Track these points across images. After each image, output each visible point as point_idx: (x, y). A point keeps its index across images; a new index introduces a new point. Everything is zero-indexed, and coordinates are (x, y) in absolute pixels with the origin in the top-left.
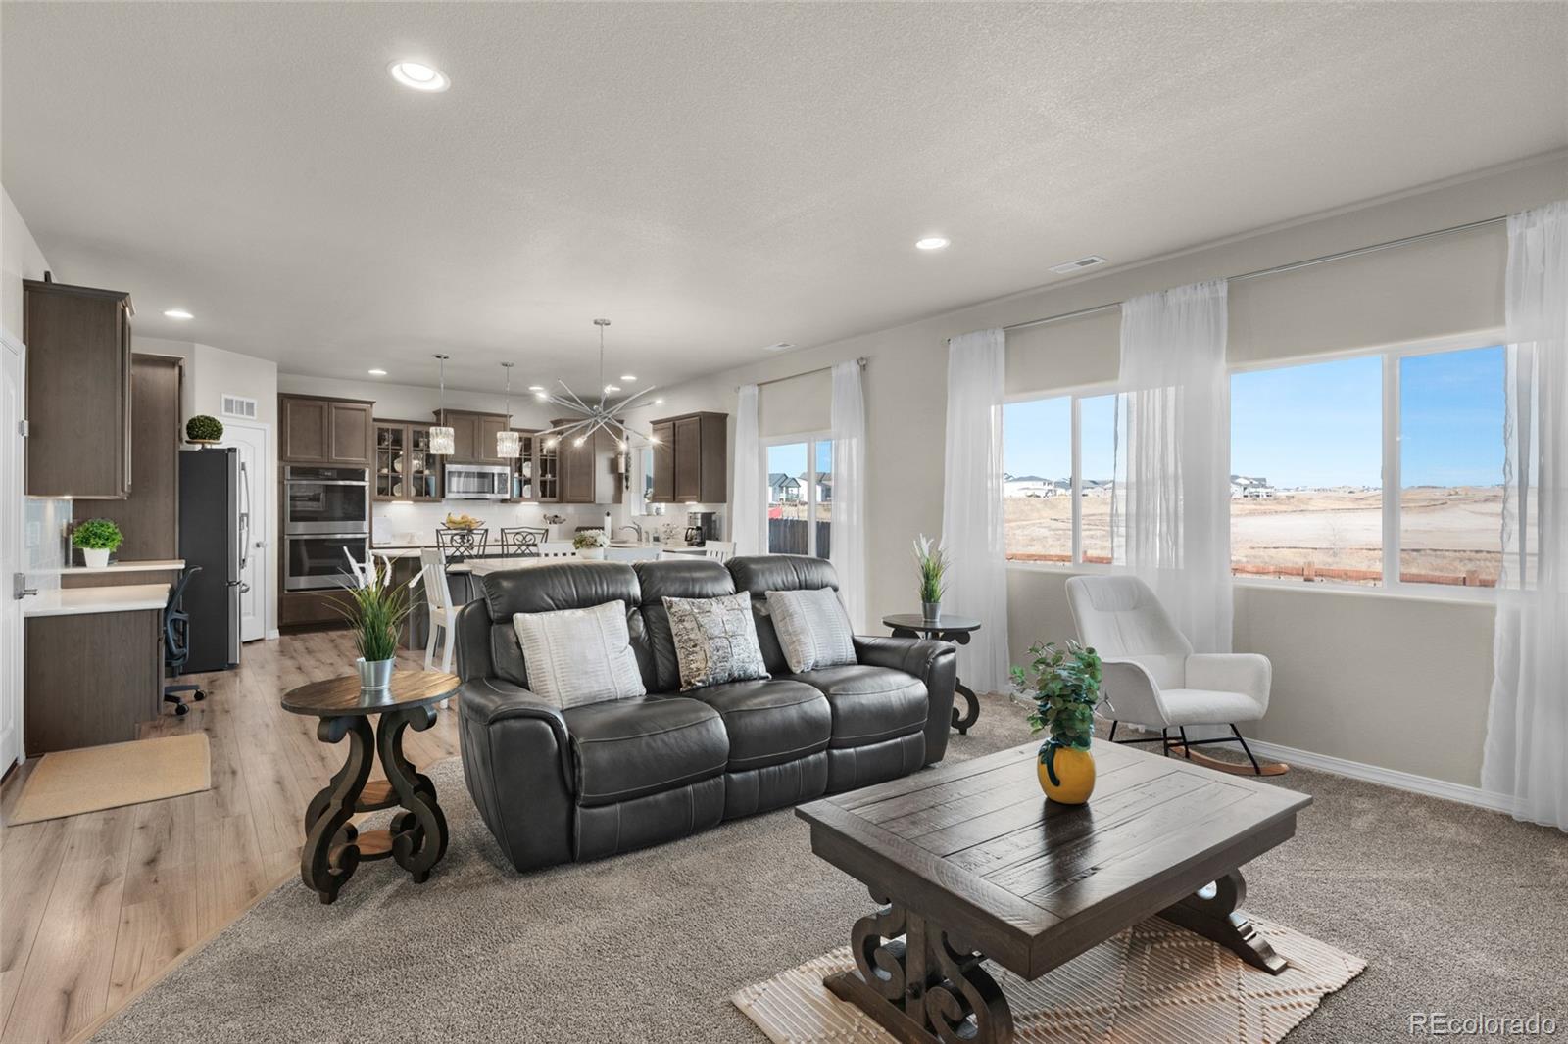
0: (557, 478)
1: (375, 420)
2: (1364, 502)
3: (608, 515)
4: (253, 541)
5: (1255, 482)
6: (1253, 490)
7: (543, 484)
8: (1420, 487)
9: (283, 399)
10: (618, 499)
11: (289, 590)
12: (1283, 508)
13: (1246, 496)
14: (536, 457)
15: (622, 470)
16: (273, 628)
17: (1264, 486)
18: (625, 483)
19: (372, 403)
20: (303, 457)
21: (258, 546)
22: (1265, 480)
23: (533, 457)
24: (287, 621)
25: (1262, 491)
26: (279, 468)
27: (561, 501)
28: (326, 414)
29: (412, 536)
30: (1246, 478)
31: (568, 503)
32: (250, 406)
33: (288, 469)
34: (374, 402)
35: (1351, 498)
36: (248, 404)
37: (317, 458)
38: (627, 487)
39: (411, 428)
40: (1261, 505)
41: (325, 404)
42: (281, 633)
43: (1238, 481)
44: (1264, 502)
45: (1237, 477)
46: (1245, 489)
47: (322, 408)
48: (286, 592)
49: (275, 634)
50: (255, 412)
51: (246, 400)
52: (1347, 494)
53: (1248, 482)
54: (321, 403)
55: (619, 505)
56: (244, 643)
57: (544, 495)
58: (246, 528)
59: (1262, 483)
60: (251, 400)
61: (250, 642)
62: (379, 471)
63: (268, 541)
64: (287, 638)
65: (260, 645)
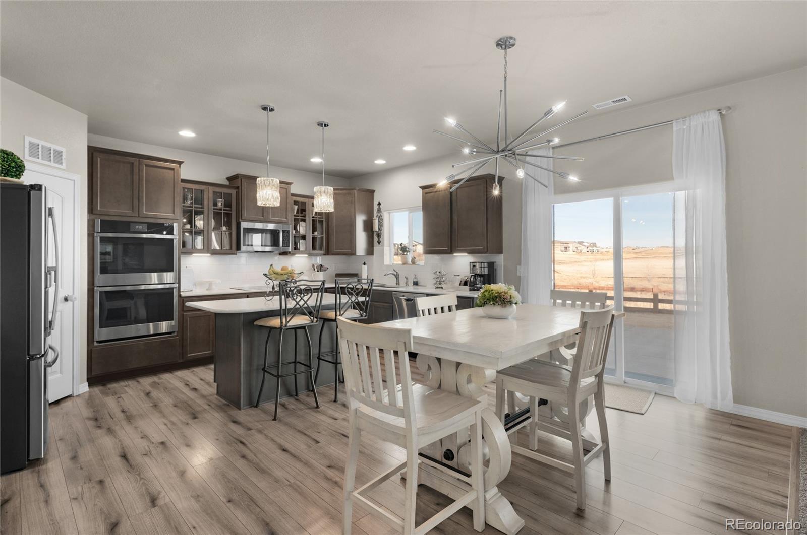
0: (324, 235)
1: (183, 181)
2: (639, 254)
3: (364, 264)
4: (61, 295)
5: (591, 245)
6: (591, 248)
7: (314, 239)
8: (661, 247)
9: (93, 152)
10: (370, 251)
11: (98, 342)
12: (605, 257)
13: (588, 252)
14: (309, 219)
15: (376, 228)
16: (81, 383)
17: (596, 246)
18: (376, 239)
19: (180, 163)
20: (113, 211)
21: (66, 299)
22: (595, 244)
23: (307, 218)
24: (96, 372)
25: (595, 249)
26: (89, 220)
27: (327, 253)
28: (136, 170)
29: (210, 284)
30: (587, 243)
31: (333, 255)
32: (59, 154)
33: (98, 222)
34: (183, 162)
35: (634, 252)
36: (55, 151)
37: (128, 212)
38: (379, 242)
39: (211, 189)
40: (595, 256)
41: (135, 161)
42: (90, 386)
43: (584, 244)
44: (597, 255)
45: (583, 242)
46: (587, 248)
47: (133, 164)
48: (96, 344)
49: (84, 388)
50: (64, 161)
51: (54, 147)
52: (631, 251)
53: (589, 245)
54: (132, 159)
55: (372, 256)
56: (50, 404)
57: (314, 248)
58: (53, 283)
59: (594, 245)
60: (59, 148)
61: (57, 402)
62: (183, 226)
63: (77, 294)
64: (97, 390)
65: (68, 404)
